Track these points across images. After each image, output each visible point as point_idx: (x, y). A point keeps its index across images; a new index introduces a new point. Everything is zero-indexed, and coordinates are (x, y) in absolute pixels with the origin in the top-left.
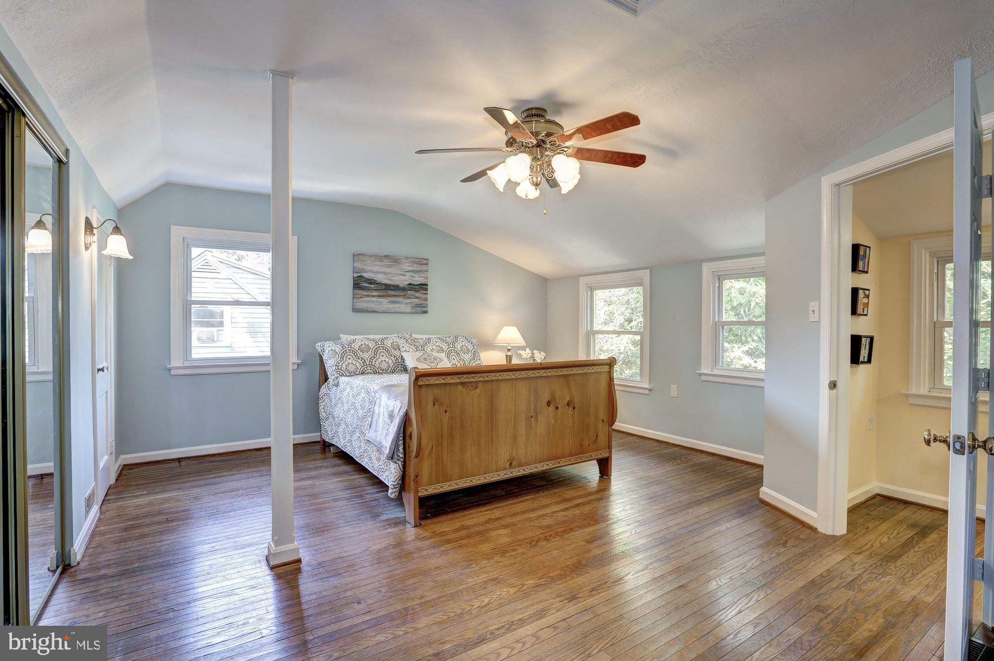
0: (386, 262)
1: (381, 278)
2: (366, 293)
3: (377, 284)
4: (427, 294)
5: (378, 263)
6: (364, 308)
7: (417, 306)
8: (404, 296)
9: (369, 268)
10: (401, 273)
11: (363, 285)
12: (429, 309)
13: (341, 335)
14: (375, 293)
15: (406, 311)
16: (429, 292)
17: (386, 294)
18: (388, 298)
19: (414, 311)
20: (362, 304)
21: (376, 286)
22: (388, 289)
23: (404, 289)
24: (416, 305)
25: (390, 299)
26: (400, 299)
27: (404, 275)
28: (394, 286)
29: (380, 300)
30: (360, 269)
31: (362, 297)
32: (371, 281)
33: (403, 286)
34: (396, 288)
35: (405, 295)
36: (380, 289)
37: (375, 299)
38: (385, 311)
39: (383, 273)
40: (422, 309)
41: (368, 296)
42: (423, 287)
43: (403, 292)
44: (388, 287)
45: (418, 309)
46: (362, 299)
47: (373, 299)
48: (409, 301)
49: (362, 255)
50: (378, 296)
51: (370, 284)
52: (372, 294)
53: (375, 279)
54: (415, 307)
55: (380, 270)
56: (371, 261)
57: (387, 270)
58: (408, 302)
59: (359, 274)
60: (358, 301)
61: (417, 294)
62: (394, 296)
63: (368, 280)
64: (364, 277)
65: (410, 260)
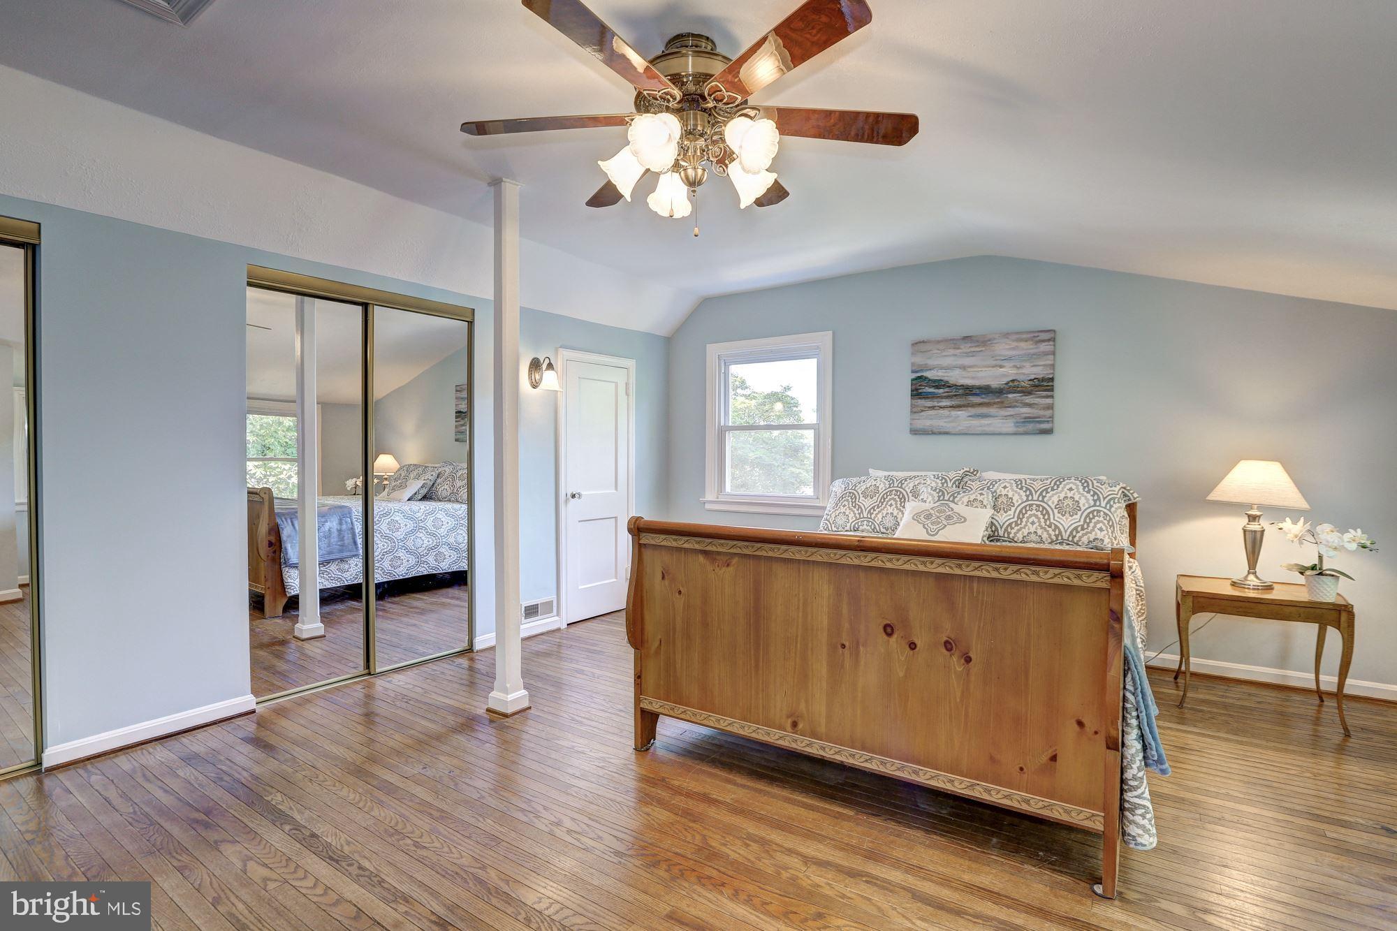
0: (966, 347)
1: (957, 377)
2: (929, 403)
3: (949, 387)
4: (1052, 397)
5: (952, 351)
6: (926, 427)
7: (1029, 420)
8: (1002, 405)
9: (936, 363)
10: (994, 363)
11: (924, 391)
12: (1058, 424)
13: (871, 471)
14: (945, 403)
15: (1004, 430)
16: (1057, 393)
17: (965, 402)
18: (970, 409)
19: (1021, 430)
20: (925, 421)
21: (947, 390)
22: (967, 395)
23: (1000, 392)
24: (1025, 418)
25: (973, 411)
26: (992, 411)
27: (1001, 367)
28: (979, 388)
29: (955, 413)
30: (919, 365)
31: (922, 411)
32: (939, 384)
33: (997, 386)
34: (985, 390)
35: (1002, 402)
36: (955, 395)
37: (946, 412)
38: (963, 432)
39: (960, 368)
40: (1043, 427)
41: (933, 408)
42: (1044, 385)
43: (998, 397)
44: (969, 391)
45: (1030, 427)
46: (922, 414)
47: (941, 411)
48: (1010, 411)
49: (923, 342)
50: (951, 407)
51: (937, 387)
52: (940, 404)
53: (946, 379)
54: (1024, 422)
55: (954, 363)
56: (938, 350)
57: (967, 361)
58: (1008, 413)
59: (919, 374)
60: (918, 418)
61: (1028, 399)
62: (980, 405)
63: (935, 381)
64: (926, 378)
65: (1015, 337)
